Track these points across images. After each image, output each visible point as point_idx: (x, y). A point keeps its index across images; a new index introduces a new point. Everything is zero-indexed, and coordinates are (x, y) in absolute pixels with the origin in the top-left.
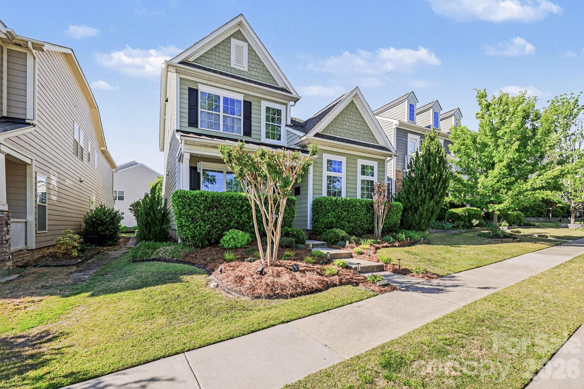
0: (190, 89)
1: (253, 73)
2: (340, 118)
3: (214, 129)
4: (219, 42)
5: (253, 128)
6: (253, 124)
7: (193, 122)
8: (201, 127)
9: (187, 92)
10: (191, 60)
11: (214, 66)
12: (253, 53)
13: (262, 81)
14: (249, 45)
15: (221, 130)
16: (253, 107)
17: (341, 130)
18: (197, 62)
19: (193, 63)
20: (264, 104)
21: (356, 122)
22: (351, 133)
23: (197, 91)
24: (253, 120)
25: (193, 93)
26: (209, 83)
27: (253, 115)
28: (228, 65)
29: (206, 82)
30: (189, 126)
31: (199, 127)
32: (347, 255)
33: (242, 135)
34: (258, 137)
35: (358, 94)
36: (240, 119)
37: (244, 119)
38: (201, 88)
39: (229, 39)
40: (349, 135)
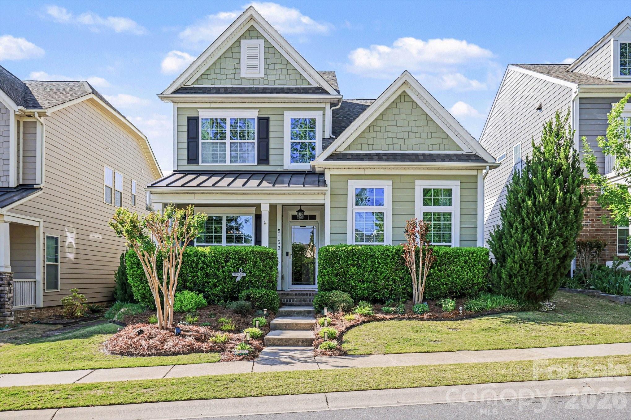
0: (189, 119)
1: (273, 77)
2: (380, 123)
3: (220, 162)
4: (225, 50)
5: (271, 152)
6: (271, 146)
7: (193, 158)
8: (202, 162)
9: (185, 123)
10: (189, 83)
11: (219, 82)
12: (271, 51)
13: (286, 85)
14: (266, 41)
15: (228, 162)
16: (271, 123)
17: (383, 141)
18: (197, 84)
19: (192, 86)
20: (288, 116)
21: (412, 123)
22: (401, 141)
23: (196, 119)
24: (271, 140)
25: (193, 122)
26: (213, 105)
27: (271, 135)
28: (237, 77)
29: (207, 105)
30: (188, 163)
31: (200, 163)
32: (308, 326)
33: (256, 164)
34: (279, 163)
35: (409, 81)
36: (254, 143)
37: (259, 143)
38: (203, 115)
39: (238, 41)
40: (397, 147)
